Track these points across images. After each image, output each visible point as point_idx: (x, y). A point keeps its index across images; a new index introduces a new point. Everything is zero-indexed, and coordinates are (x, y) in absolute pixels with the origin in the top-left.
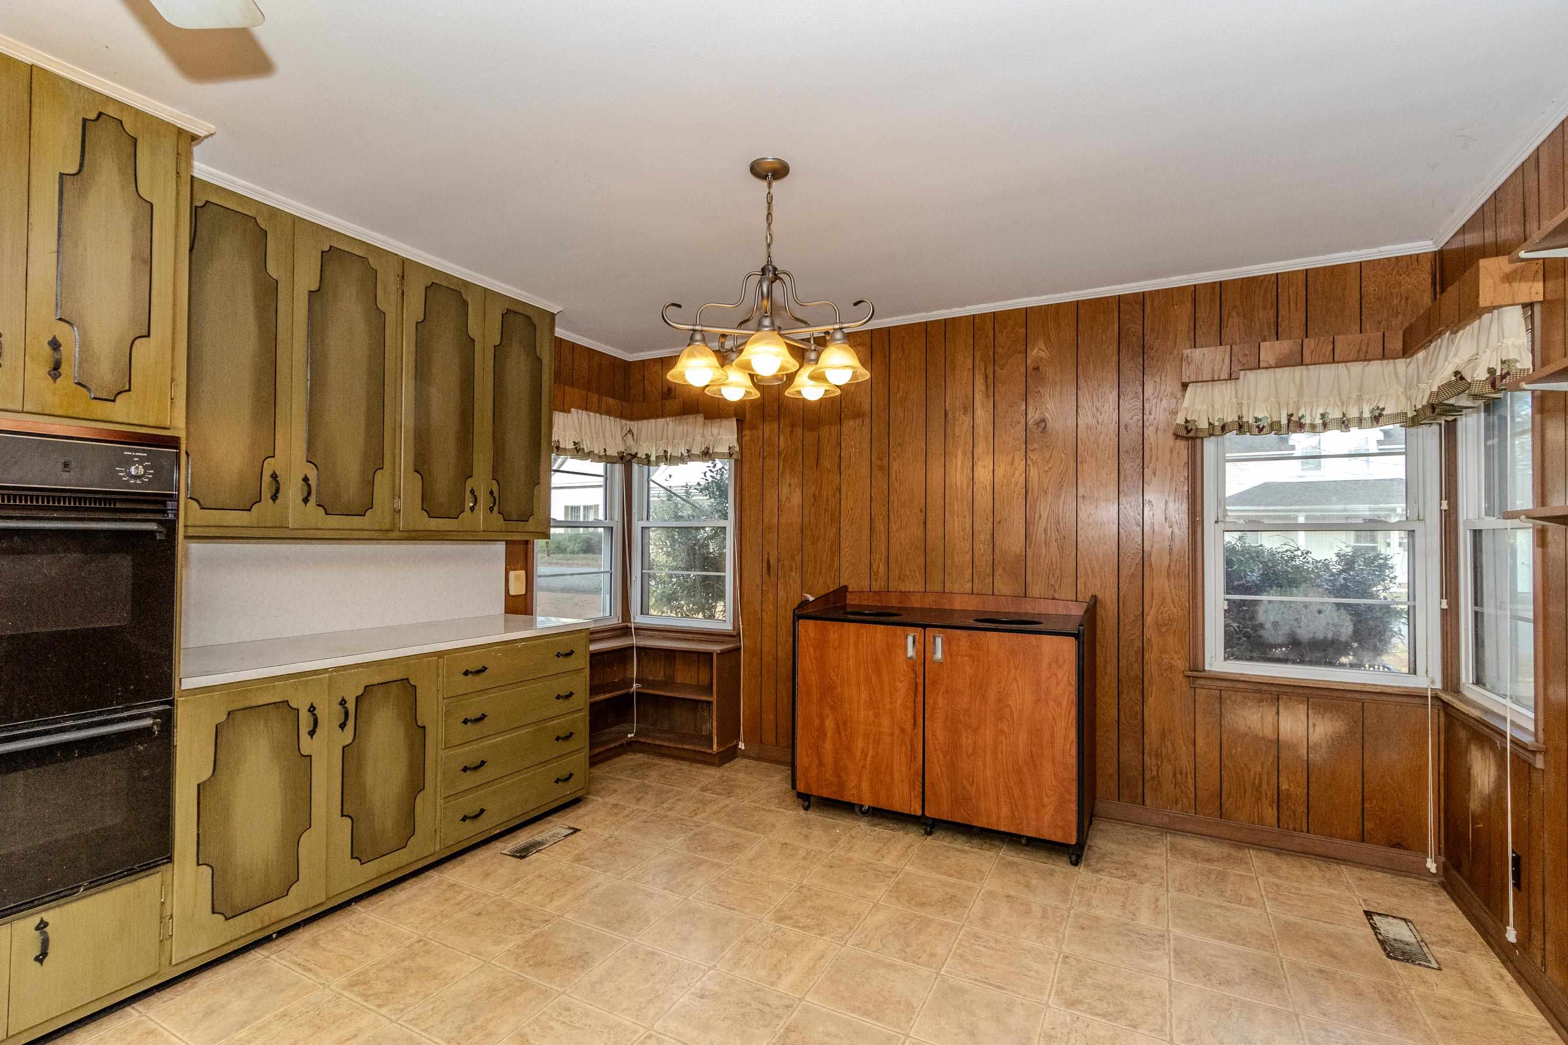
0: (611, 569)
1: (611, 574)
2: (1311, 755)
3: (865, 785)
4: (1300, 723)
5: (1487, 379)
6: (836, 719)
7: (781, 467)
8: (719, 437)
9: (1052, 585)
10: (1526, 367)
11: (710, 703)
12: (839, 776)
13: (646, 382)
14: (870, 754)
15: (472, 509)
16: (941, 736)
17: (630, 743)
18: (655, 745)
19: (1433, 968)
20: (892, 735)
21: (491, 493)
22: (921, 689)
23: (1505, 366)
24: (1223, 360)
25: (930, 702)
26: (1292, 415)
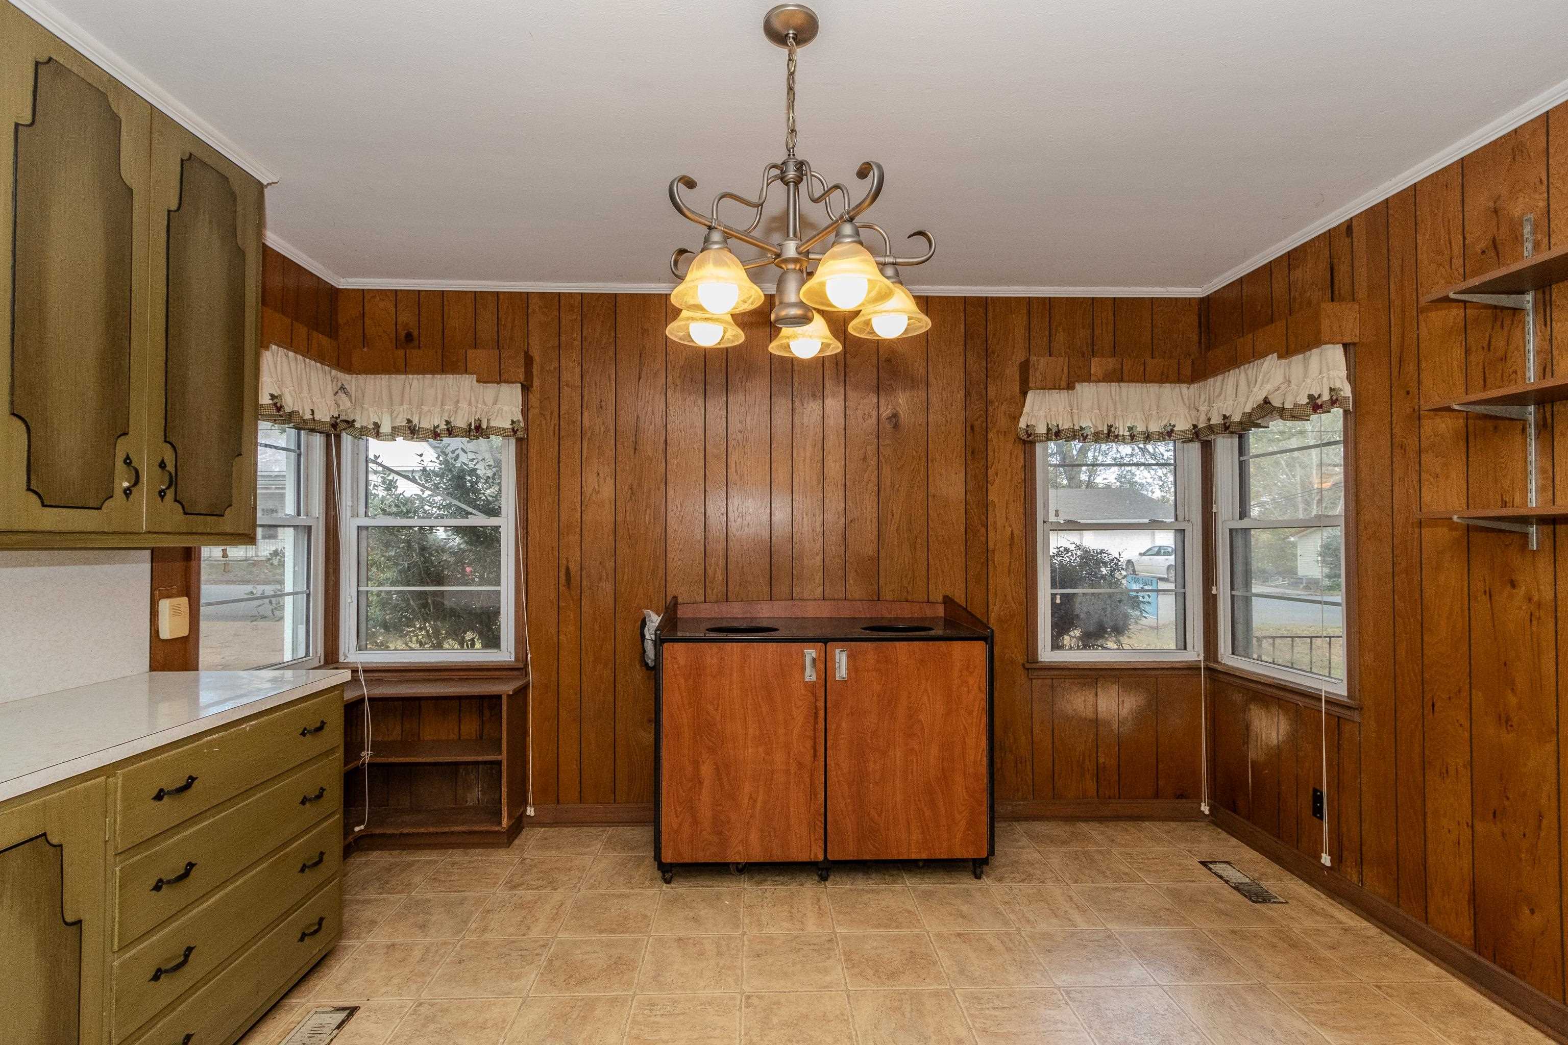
0: (308, 587)
1: (308, 595)
2: (1121, 729)
3: (754, 837)
4: (1113, 701)
5: (1308, 403)
6: (715, 764)
7: (585, 451)
8: (497, 407)
9: (905, 587)
10: (1347, 395)
11: (499, 763)
12: (720, 833)
13: (367, 321)
14: (760, 798)
15: (127, 492)
16: (845, 764)
17: (361, 837)
18: (401, 834)
19: (1280, 903)
20: (787, 772)
21: (162, 465)
22: (821, 713)
23: (1333, 393)
24: (1063, 370)
25: (832, 727)
26: (1111, 426)
